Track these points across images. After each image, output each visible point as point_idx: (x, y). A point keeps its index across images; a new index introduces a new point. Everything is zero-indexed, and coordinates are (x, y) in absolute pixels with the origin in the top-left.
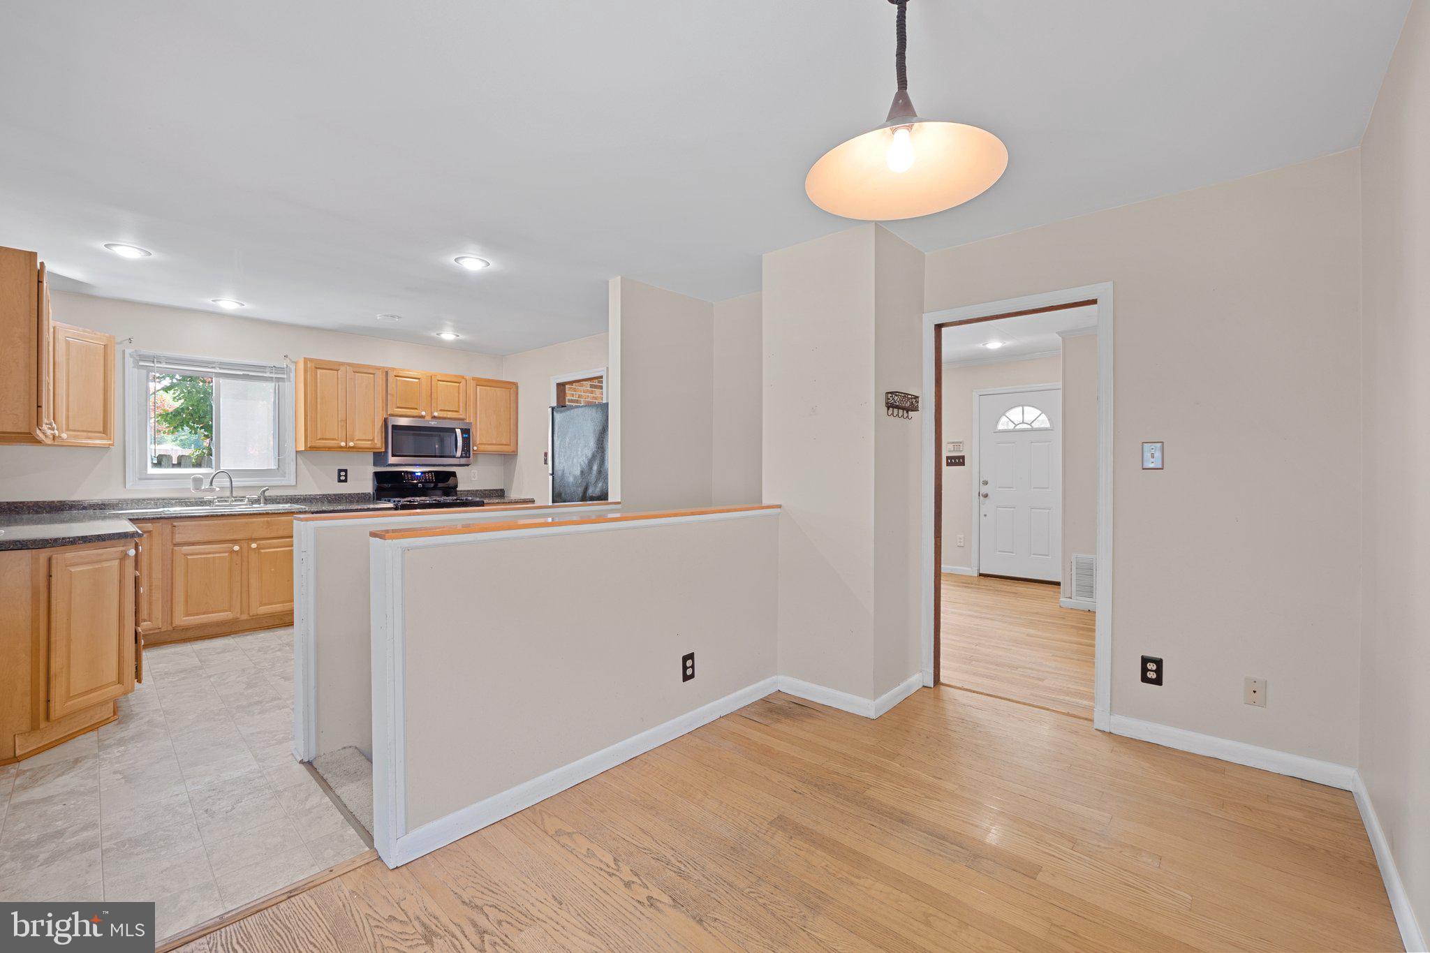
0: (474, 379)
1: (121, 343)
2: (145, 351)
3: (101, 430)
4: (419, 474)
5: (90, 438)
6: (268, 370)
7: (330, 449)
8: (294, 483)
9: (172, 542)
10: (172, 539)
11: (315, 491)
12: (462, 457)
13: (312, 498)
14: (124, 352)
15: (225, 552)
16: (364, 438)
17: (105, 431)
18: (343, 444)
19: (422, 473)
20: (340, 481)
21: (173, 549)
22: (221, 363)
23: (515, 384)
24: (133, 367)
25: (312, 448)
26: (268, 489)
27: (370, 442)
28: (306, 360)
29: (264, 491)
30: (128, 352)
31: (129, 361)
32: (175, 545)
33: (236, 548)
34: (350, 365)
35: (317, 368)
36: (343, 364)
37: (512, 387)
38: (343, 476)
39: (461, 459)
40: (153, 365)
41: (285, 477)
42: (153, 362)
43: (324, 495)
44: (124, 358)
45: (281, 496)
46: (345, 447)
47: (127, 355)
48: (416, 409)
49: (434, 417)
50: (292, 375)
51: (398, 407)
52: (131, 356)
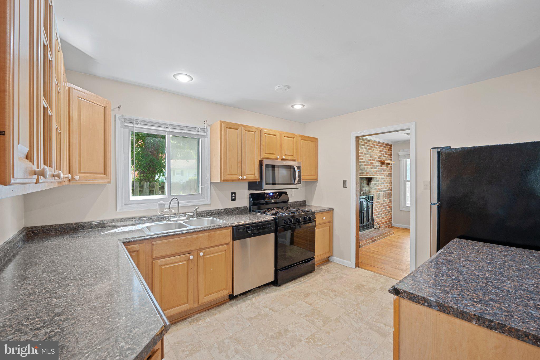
0: (300, 136)
1: (113, 110)
2: (127, 116)
3: (103, 172)
4: (271, 194)
5: (95, 178)
6: (197, 130)
7: (233, 180)
8: (210, 203)
9: (152, 257)
10: (152, 255)
11: (220, 207)
12: (297, 184)
13: (219, 212)
14: (115, 116)
15: (184, 261)
16: (250, 173)
17: (105, 173)
18: (240, 177)
19: (273, 193)
20: (232, 200)
21: (152, 262)
22: (172, 125)
23: (317, 139)
24: (121, 127)
25: (224, 180)
26: (198, 208)
27: (253, 176)
28: (221, 122)
29: (196, 209)
30: (117, 116)
31: (118, 123)
32: (154, 259)
33: (192, 257)
34: (243, 126)
35: (227, 128)
36: (240, 125)
37: (315, 140)
38: (233, 197)
39: (297, 185)
40: (132, 125)
41: (205, 199)
42: (133, 123)
43: (225, 209)
44: (115, 120)
45: (204, 211)
46: (241, 180)
47: (117, 119)
48: (274, 154)
49: (283, 159)
50: (209, 133)
51: (266, 153)
52: (119, 119)
